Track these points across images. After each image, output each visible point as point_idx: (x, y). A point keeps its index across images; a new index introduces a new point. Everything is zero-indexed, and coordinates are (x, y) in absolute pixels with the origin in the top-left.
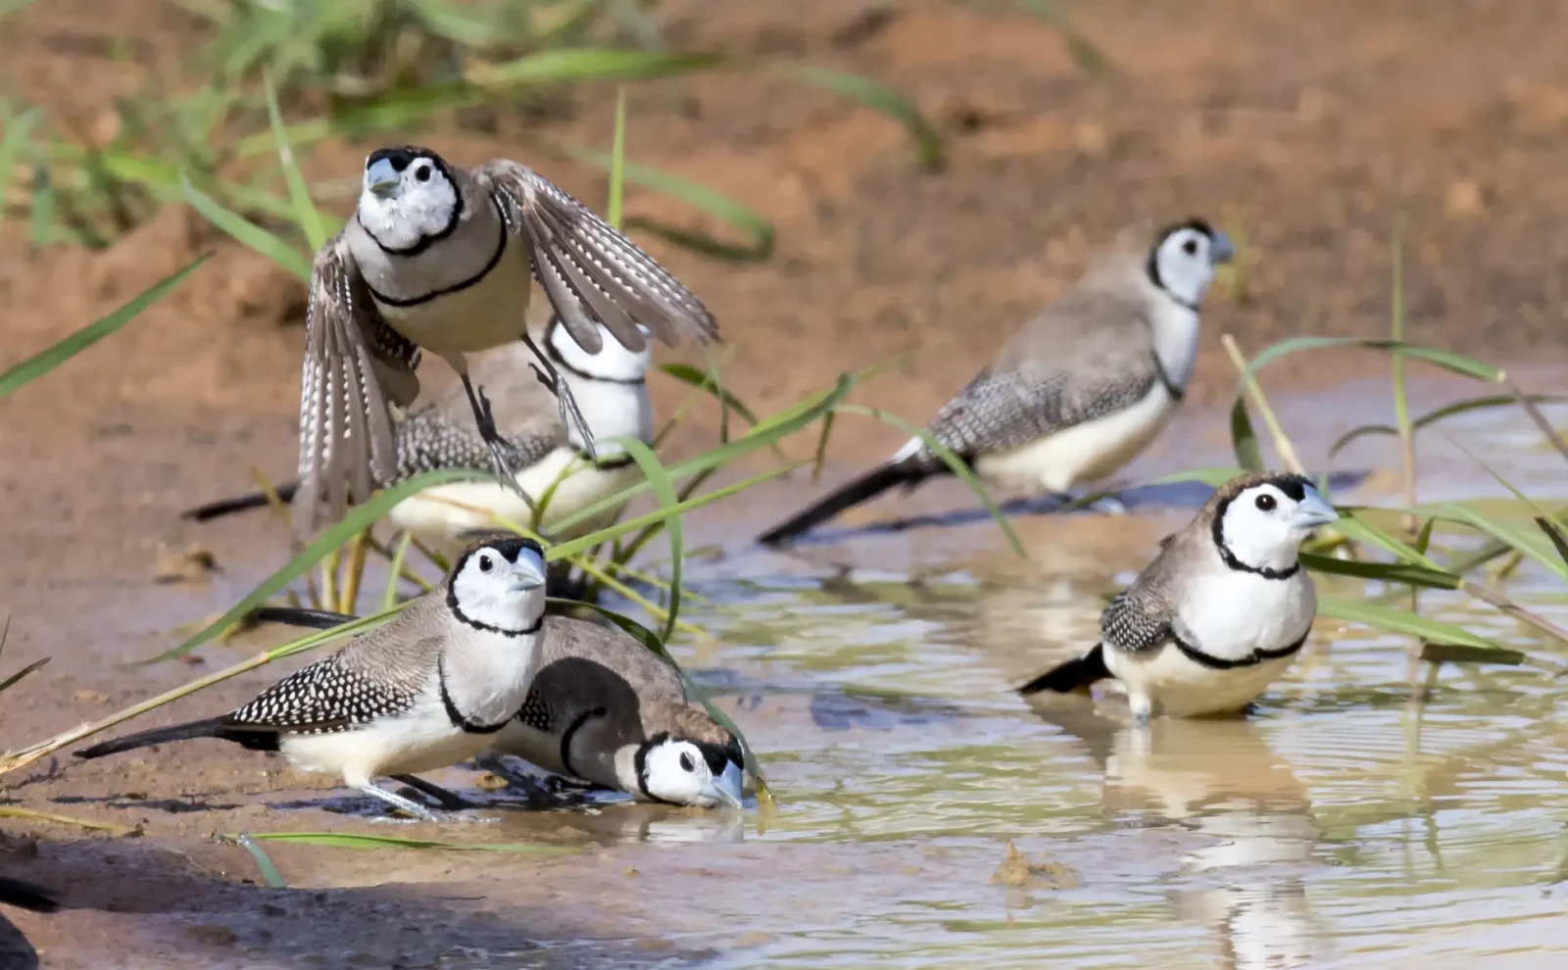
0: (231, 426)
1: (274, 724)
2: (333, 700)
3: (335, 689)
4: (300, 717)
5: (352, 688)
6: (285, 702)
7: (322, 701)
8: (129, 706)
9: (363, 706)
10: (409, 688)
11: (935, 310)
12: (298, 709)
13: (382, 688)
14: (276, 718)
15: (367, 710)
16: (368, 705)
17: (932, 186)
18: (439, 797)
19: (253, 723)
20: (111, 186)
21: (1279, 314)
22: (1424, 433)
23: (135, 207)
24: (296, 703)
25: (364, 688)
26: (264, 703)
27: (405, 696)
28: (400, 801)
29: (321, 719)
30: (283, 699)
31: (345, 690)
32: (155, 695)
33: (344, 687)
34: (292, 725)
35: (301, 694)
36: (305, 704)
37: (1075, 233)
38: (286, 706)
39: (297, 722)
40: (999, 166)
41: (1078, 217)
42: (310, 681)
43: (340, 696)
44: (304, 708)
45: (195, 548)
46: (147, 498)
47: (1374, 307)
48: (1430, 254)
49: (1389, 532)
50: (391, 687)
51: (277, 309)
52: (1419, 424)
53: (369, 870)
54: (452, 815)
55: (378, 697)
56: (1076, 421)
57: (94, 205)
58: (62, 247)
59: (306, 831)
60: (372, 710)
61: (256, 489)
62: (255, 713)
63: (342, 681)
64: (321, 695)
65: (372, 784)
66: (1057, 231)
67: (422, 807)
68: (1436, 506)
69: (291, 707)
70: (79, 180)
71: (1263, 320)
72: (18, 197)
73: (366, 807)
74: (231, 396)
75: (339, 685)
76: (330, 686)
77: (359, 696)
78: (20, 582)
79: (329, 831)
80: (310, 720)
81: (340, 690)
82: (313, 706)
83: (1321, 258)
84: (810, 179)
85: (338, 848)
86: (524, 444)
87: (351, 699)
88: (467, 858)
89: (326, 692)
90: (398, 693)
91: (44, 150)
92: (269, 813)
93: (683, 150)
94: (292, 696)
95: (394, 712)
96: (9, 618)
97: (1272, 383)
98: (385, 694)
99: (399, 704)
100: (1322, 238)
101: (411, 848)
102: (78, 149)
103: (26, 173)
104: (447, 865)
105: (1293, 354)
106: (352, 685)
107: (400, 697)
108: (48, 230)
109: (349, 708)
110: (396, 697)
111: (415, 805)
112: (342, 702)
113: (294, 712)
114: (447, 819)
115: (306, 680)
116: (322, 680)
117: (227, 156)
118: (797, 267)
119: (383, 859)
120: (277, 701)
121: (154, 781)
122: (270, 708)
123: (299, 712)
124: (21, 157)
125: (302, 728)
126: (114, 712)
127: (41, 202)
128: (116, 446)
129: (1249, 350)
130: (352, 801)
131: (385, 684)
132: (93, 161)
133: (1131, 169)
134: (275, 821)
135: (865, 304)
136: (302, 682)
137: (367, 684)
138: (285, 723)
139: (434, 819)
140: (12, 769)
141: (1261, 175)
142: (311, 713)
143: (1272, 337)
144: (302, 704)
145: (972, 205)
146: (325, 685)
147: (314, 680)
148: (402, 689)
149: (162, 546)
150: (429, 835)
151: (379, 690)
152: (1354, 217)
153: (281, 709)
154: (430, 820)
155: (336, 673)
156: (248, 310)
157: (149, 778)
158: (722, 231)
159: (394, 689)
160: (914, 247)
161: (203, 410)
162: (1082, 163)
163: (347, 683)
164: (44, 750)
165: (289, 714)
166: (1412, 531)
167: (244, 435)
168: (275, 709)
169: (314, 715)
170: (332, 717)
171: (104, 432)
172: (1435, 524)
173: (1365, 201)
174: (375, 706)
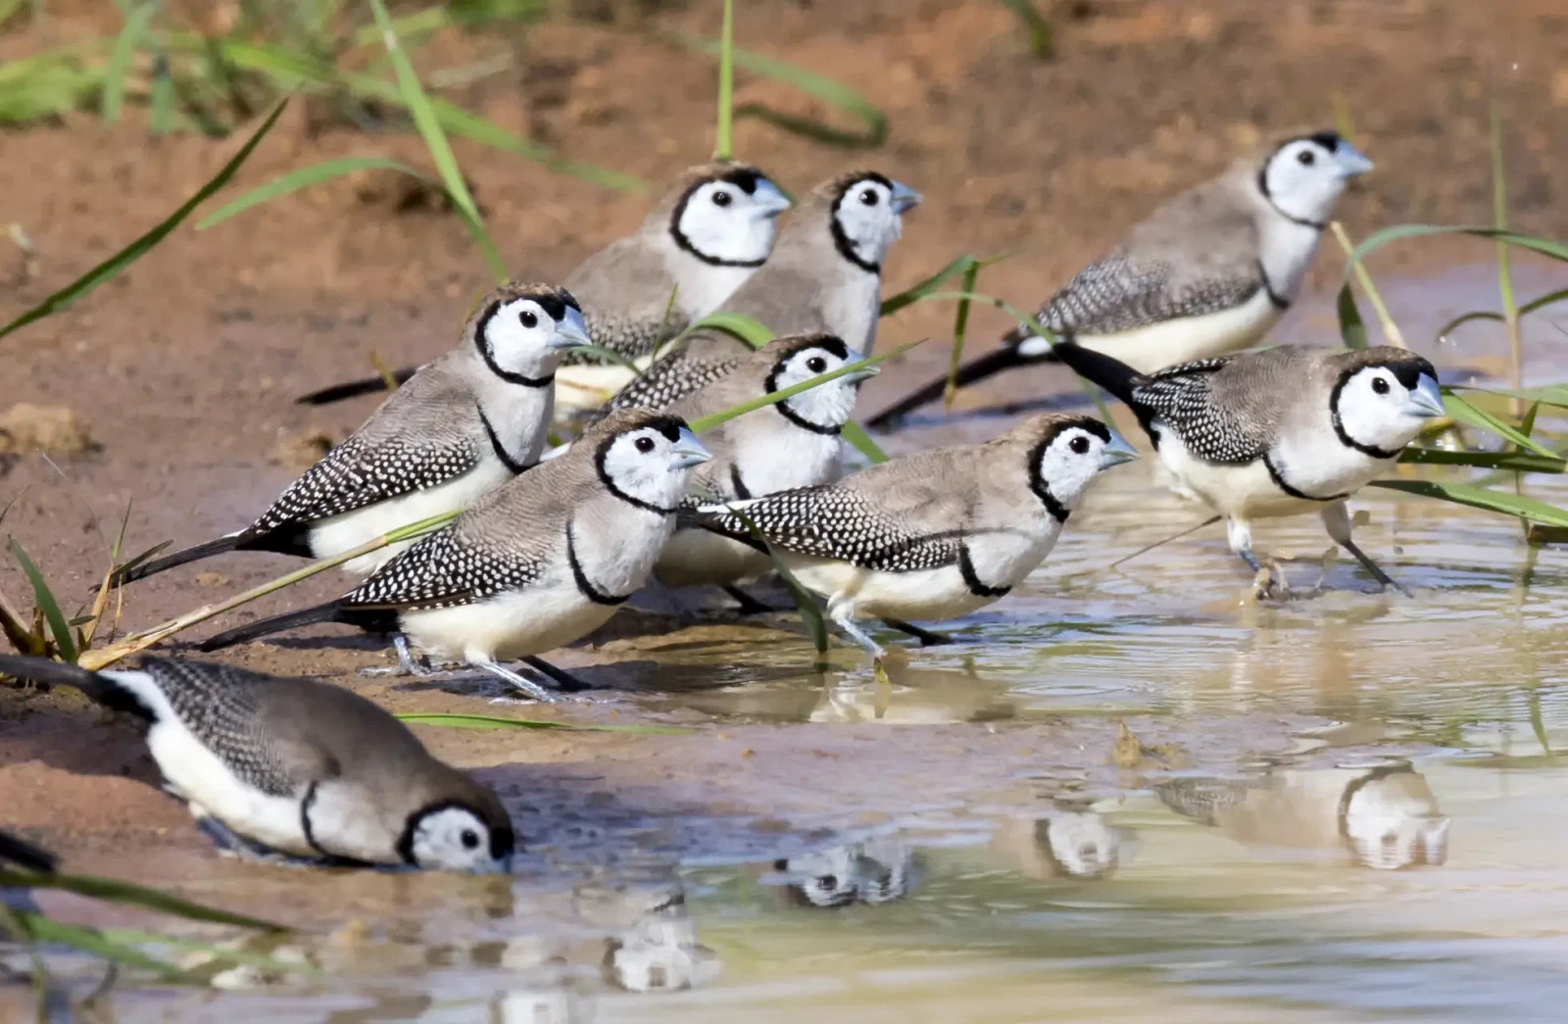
0: (347, 312)
1: (394, 602)
2: (455, 575)
3: (456, 563)
4: (420, 593)
5: (474, 561)
6: (404, 580)
7: (444, 577)
8: (249, 589)
9: (485, 577)
10: (531, 556)
11: (1046, 196)
12: (418, 586)
13: (505, 557)
14: (395, 596)
15: (490, 582)
16: (491, 576)
17: (1042, 74)
18: (556, 678)
19: (371, 603)
20: (231, 75)
21: (1386, 201)
22: (1530, 318)
23: (254, 96)
24: (416, 580)
25: (487, 560)
26: (382, 584)
27: (528, 564)
28: (520, 680)
29: (442, 593)
30: (401, 577)
31: (466, 564)
32: (275, 578)
33: (465, 560)
34: (412, 602)
35: (421, 571)
36: (426, 581)
37: (1184, 121)
38: (405, 584)
39: (418, 598)
40: (1110, 54)
41: (1187, 106)
42: (428, 558)
43: (462, 571)
44: (424, 584)
45: (314, 432)
46: (267, 382)
47: (1478, 195)
48: (1536, 142)
49: (1498, 416)
50: (513, 556)
51: (395, 195)
52: (1525, 310)
53: (488, 751)
54: (571, 696)
55: (501, 567)
56: (1174, 316)
57: (214, 94)
58: (180, 135)
59: (426, 711)
60: (495, 581)
61: (375, 374)
62: (372, 594)
63: (462, 555)
64: (442, 570)
65: (492, 661)
66: (1167, 119)
67: (540, 688)
68: (1540, 390)
69: (411, 584)
70: (198, 68)
71: (1371, 206)
72: (137, 85)
73: (485, 688)
74: (349, 282)
75: (459, 559)
76: (451, 561)
77: (482, 568)
78: (141, 466)
79: (448, 712)
80: (431, 595)
81: (461, 564)
82: (433, 581)
83: (1426, 145)
84: (922, 68)
85: (457, 729)
86: (643, 331)
87: (473, 572)
88: (584, 739)
89: (447, 567)
90: (521, 561)
91: (163, 38)
92: (388, 694)
93: (796, 39)
94: (411, 574)
95: (518, 582)
96: (131, 501)
97: (1378, 267)
98: (508, 563)
99: (523, 573)
100: (1430, 126)
101: (529, 729)
102: (195, 37)
103: (145, 61)
104: (563, 747)
105: (1400, 241)
106: (473, 557)
107: (523, 565)
108: (167, 117)
109: (472, 582)
110: (519, 565)
111: (534, 686)
112: (464, 576)
113: (413, 588)
114: (564, 699)
115: (424, 558)
116: (442, 555)
117: (344, 44)
118: (910, 153)
119: (502, 740)
120: (396, 581)
121: (275, 662)
122: (388, 588)
123: (418, 589)
124: (141, 47)
125: (423, 603)
126: (235, 594)
127: (161, 90)
128: (237, 331)
129: (1357, 235)
130: (471, 682)
131: (507, 553)
132: (212, 48)
133: (1238, 57)
134: (394, 703)
135: (976, 190)
136: (419, 560)
137: (489, 556)
138: (405, 600)
139: (552, 700)
140: (134, 650)
141: (1368, 63)
142: (431, 588)
143: (1379, 223)
144: (422, 580)
145: (1082, 92)
146: (446, 560)
147: (432, 556)
148: (524, 557)
149: (281, 431)
150: (546, 715)
151: (502, 559)
152: (1460, 105)
153: (400, 587)
154: (547, 701)
155: (456, 548)
156: (367, 197)
157: (270, 659)
158: (835, 119)
159: (517, 558)
160: (1025, 133)
161: (321, 296)
162: (1191, 51)
163: (468, 556)
164: (166, 632)
165: (408, 591)
166: (1519, 418)
167: (363, 321)
168: (394, 587)
169: (435, 590)
170: (454, 590)
171: (224, 318)
172: (1540, 407)
173: (1472, 89)
174: (498, 576)
